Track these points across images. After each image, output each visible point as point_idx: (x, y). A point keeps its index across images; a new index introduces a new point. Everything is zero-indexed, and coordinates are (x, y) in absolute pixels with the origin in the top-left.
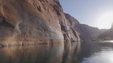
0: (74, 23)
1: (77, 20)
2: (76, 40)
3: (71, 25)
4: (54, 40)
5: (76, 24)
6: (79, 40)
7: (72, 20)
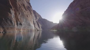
0: (38, 18)
1: (40, 16)
2: (39, 30)
3: (36, 19)
4: (32, 30)
5: (39, 18)
6: (41, 29)
7: (37, 16)
